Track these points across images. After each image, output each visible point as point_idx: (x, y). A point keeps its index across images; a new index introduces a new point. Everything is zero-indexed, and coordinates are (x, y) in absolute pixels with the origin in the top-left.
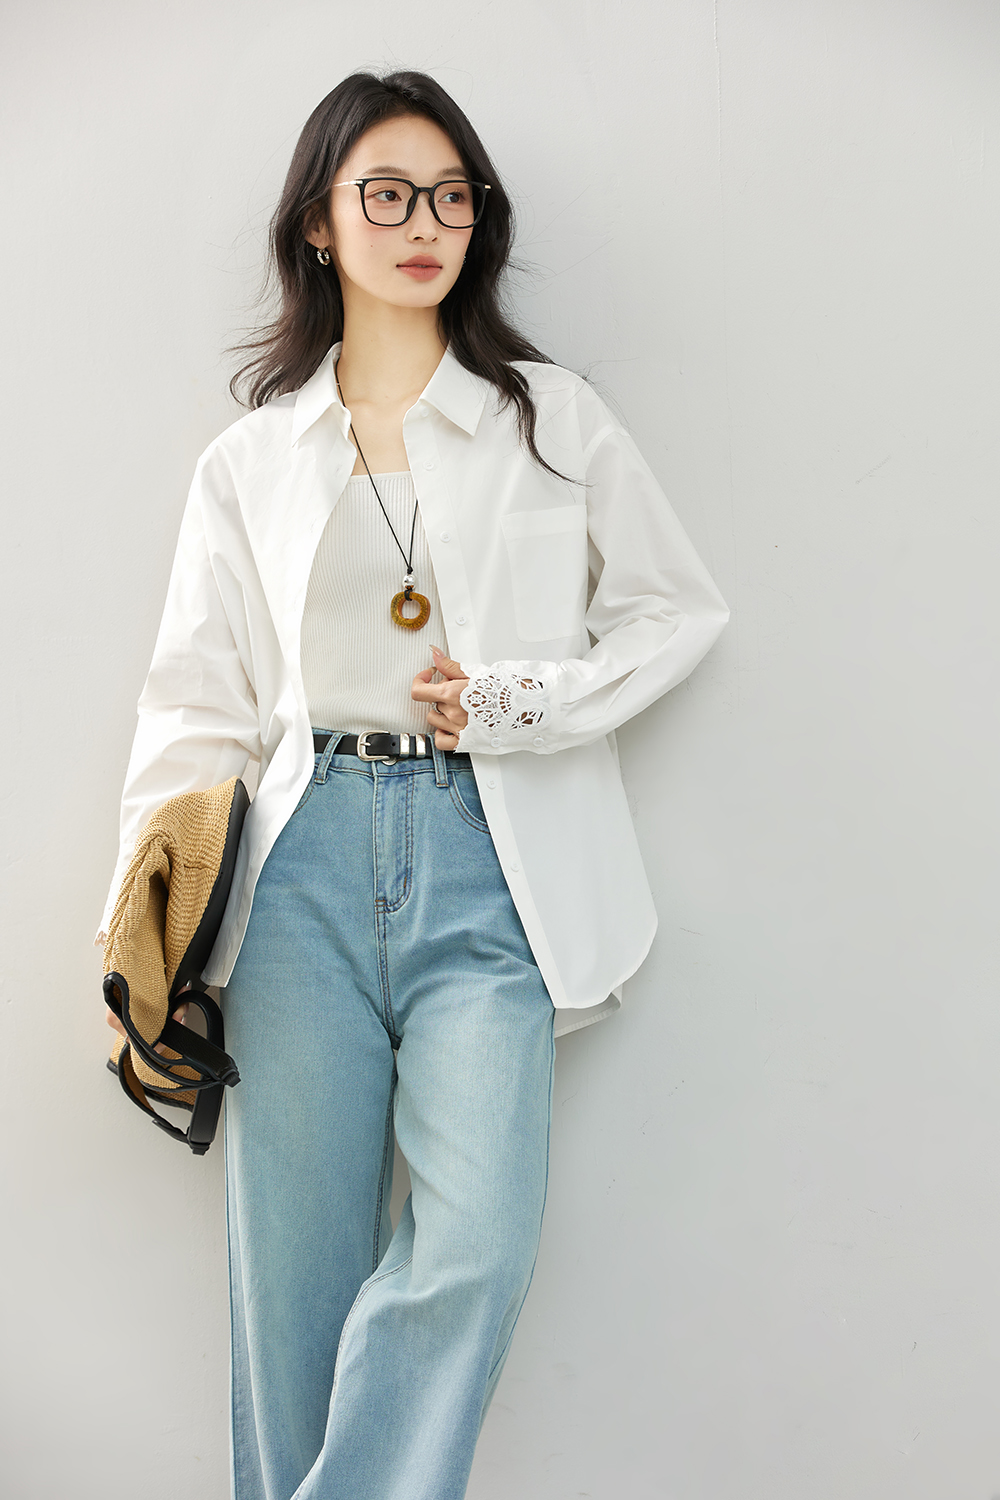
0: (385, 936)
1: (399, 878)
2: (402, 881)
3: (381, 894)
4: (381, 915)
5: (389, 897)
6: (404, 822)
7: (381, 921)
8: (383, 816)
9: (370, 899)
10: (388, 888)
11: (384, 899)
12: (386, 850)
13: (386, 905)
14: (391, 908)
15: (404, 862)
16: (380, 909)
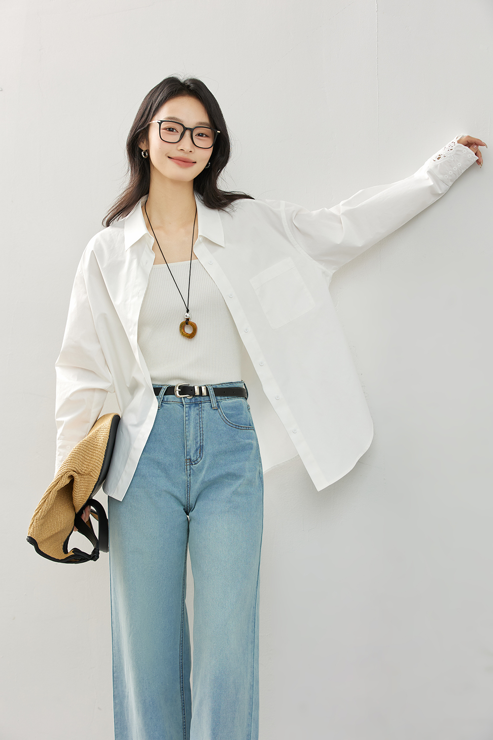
0: (190, 475)
1: (197, 450)
2: (199, 451)
3: (188, 457)
4: (188, 466)
5: (192, 458)
6: (198, 425)
7: (188, 469)
8: (189, 423)
9: (183, 459)
10: (192, 454)
11: (190, 459)
12: (191, 438)
13: (191, 462)
14: (193, 463)
15: (199, 443)
16: (188, 464)
